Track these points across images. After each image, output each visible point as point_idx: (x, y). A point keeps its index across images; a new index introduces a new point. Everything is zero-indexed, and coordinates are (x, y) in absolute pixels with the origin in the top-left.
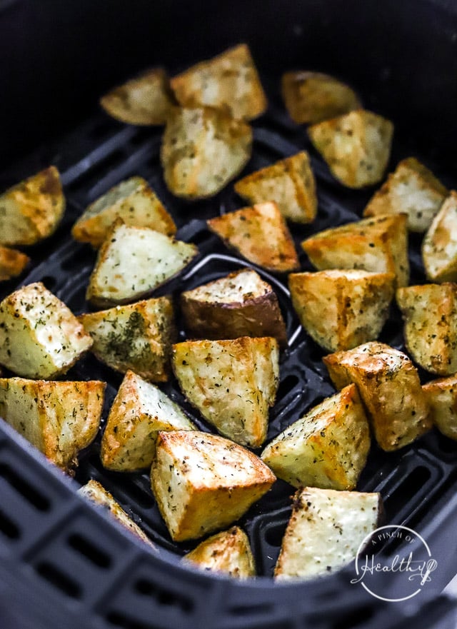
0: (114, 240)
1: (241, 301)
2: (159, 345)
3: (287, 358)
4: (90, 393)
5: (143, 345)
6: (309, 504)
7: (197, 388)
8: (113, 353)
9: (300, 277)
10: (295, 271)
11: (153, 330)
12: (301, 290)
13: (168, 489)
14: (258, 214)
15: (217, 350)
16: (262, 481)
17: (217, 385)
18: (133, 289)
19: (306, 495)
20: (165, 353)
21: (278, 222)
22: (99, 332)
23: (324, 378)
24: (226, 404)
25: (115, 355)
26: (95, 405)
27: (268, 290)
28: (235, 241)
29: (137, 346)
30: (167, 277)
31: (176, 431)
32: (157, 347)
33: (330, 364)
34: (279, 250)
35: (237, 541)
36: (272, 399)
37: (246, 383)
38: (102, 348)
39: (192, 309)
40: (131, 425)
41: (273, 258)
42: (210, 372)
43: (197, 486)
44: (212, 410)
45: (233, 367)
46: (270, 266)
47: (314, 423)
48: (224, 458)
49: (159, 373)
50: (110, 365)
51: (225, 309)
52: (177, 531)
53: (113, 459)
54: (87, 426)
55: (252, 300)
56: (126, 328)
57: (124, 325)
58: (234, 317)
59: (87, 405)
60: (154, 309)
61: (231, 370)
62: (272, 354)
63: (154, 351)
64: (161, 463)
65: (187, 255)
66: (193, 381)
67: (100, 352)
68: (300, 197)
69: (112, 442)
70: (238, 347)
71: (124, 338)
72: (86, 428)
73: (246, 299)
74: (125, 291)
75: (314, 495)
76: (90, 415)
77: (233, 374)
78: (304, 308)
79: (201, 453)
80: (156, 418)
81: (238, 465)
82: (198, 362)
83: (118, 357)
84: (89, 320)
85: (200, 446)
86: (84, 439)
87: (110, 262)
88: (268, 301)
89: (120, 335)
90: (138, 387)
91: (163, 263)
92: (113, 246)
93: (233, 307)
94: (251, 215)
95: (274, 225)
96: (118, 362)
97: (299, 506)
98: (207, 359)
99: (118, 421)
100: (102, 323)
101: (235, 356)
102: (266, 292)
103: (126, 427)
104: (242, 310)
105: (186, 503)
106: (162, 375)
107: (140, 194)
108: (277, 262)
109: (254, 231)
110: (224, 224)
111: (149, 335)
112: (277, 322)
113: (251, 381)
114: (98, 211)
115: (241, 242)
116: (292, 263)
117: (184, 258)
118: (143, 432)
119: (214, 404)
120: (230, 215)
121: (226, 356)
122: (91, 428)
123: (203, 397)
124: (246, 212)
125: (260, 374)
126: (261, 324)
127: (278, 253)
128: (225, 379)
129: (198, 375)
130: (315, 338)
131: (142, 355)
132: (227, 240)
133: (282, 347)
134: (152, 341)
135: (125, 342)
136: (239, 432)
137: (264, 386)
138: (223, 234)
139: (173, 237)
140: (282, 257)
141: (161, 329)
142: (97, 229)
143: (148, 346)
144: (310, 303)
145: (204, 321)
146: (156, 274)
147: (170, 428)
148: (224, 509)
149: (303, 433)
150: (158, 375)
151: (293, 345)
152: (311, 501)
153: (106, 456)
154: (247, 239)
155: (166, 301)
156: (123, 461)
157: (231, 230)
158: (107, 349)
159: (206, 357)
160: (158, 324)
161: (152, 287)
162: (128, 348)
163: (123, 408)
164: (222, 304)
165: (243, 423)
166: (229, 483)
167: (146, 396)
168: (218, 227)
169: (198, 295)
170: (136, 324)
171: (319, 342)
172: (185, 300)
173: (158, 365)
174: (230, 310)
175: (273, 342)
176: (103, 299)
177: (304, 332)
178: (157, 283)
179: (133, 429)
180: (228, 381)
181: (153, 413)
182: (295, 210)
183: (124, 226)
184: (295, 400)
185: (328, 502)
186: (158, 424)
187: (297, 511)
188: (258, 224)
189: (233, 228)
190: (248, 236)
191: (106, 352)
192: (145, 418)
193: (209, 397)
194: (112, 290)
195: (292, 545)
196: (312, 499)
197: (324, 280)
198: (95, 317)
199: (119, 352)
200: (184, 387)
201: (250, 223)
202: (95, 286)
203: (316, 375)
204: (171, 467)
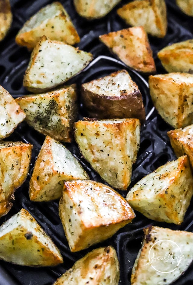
0: (40, 51)
1: (119, 95)
2: (67, 120)
3: (145, 128)
4: (23, 153)
5: (57, 120)
6: (155, 239)
7: (89, 150)
8: (38, 123)
9: (156, 78)
10: (153, 74)
11: (63, 110)
12: (156, 87)
13: (69, 219)
14: (131, 35)
15: (103, 129)
16: (127, 219)
17: (102, 151)
18: (52, 82)
19: (154, 232)
20: (70, 125)
21: (144, 40)
22: (29, 109)
23: (167, 143)
24: (107, 163)
25: (40, 124)
26: (25, 161)
27: (136, 90)
28: (116, 50)
29: (53, 120)
30: (73, 74)
31: (75, 180)
32: (66, 122)
33: (171, 138)
34: (144, 58)
35: (110, 257)
36: (135, 158)
37: (120, 152)
38: (32, 119)
39: (88, 96)
40: (47, 177)
41: (139, 63)
42: (98, 142)
43: (87, 225)
44: (98, 165)
45: (113, 141)
46: (137, 68)
47: (160, 181)
48: (104, 201)
49: (66, 137)
50: (36, 129)
51: (109, 100)
52: (73, 248)
53: (36, 196)
54: (20, 174)
55: (126, 96)
56: (46, 109)
57: (46, 107)
58: (114, 105)
59: (21, 160)
60: (64, 96)
61: (111, 143)
62: (136, 129)
63: (63, 124)
64: (65, 203)
65: (86, 60)
66: (87, 146)
67: (30, 121)
68: (157, 22)
69: (35, 186)
70: (116, 129)
71: (45, 115)
72: (20, 175)
73: (122, 95)
74: (46, 83)
75: (158, 233)
76: (22, 167)
77: (112, 145)
78: (157, 98)
79: (90, 198)
80: (63, 173)
81: (112, 206)
82: (91, 135)
83: (41, 125)
84: (24, 102)
85: (89, 192)
86: (19, 182)
87: (38, 65)
88: (136, 97)
89: (43, 113)
90: (53, 149)
91: (71, 65)
92: (40, 54)
93: (113, 100)
94: (127, 34)
95: (141, 42)
96: (41, 128)
97: (149, 240)
98: (96, 134)
99: (40, 173)
100: (32, 104)
101: (113, 134)
102: (135, 91)
103: (44, 177)
104: (119, 101)
105: (80, 234)
106: (68, 139)
107: (58, 18)
108: (141, 66)
109: (129, 45)
110: (110, 39)
111: (60, 114)
112: (141, 109)
113: (123, 150)
114: (31, 27)
115: (120, 51)
116: (151, 68)
117: (84, 62)
118: (54, 181)
119: (100, 162)
120: (114, 33)
121: (108, 134)
122: (23, 175)
123: (93, 157)
124: (124, 32)
125: (129, 145)
126: (131, 110)
127: (142, 61)
128: (107, 147)
129: (90, 143)
130: (163, 117)
131: (56, 125)
132: (111, 48)
133: (142, 122)
134: (62, 118)
135: (45, 117)
136: (114, 180)
137: (131, 151)
138: (108, 45)
139: (78, 48)
140: (145, 63)
141: (68, 108)
142: (31, 39)
143: (60, 120)
144: (161, 95)
145: (96, 105)
146: (66, 72)
147: (71, 179)
148: (102, 234)
149: (154, 187)
150: (65, 138)
151: (148, 119)
152: (156, 237)
153: (32, 194)
154: (123, 49)
155: (72, 90)
156: (42, 197)
157: (114, 43)
158: (34, 120)
159: (96, 133)
160: (66, 105)
161: (64, 81)
162: (48, 121)
163: (42, 164)
164: (107, 97)
165: (116, 175)
166: (106, 221)
167: (57, 155)
168: (106, 40)
169: (92, 87)
170: (53, 107)
171: (165, 119)
172: (84, 90)
173: (65, 132)
174: (111, 101)
175: (138, 122)
176: (33, 88)
177: (156, 112)
178: (67, 78)
179: (49, 180)
180: (109, 149)
181: (61, 170)
182: (154, 30)
183: (47, 41)
184: (148, 157)
185: (167, 237)
186: (65, 177)
187: (147, 243)
188: (131, 40)
189: (115, 42)
190: (125, 47)
191: (34, 121)
192: (56, 174)
193: (96, 157)
194: (39, 82)
195: (143, 264)
196: (157, 236)
197: (171, 84)
198: (27, 100)
199: (42, 123)
200: (81, 149)
201: (126, 39)
202: (28, 80)
203: (162, 140)
204: (71, 207)
